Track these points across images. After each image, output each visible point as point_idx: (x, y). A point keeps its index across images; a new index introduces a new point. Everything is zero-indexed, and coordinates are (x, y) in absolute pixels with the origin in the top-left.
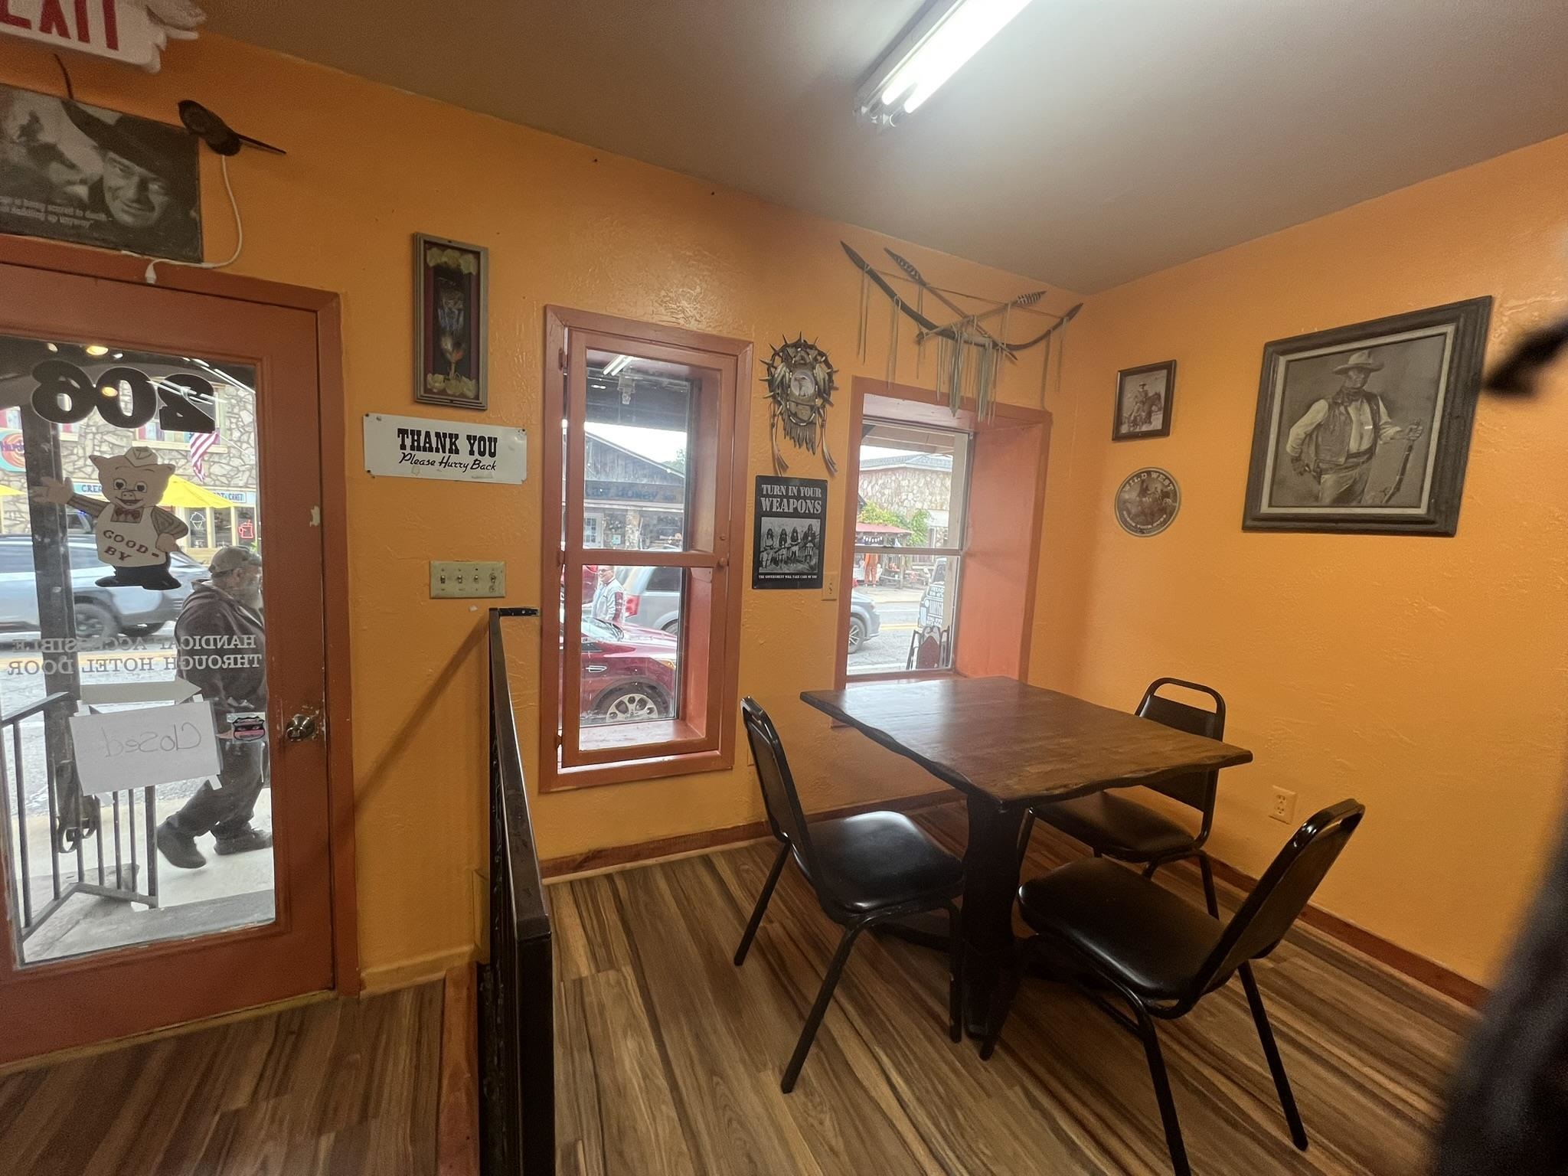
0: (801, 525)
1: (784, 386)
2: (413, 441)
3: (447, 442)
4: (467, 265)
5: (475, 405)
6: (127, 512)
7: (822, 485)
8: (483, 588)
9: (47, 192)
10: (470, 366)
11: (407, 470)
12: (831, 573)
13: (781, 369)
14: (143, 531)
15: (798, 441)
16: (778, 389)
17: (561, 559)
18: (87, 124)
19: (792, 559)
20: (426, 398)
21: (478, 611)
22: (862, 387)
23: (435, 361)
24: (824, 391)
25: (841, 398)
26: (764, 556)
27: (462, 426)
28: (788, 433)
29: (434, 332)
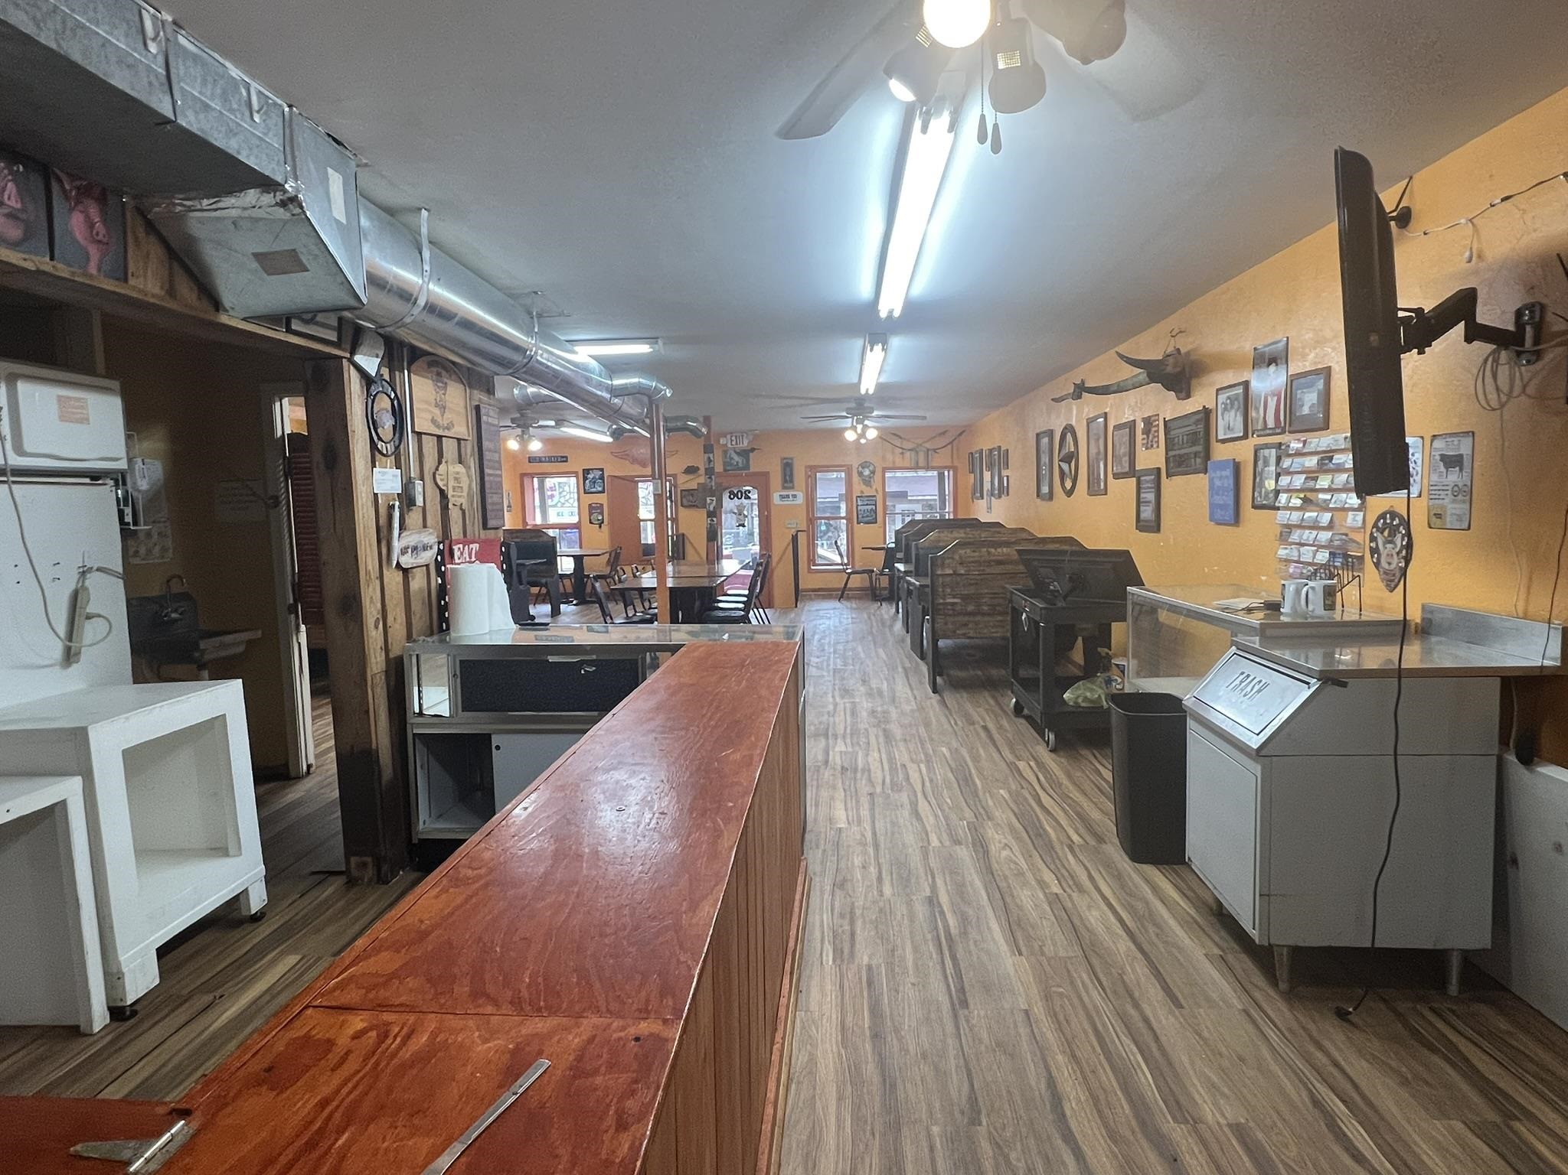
0: (870, 507)
1: (862, 473)
2: (782, 497)
3: (788, 496)
4: (790, 461)
5: (792, 488)
6: (740, 515)
7: (874, 496)
8: (795, 526)
9: (731, 464)
10: (791, 481)
11: (782, 503)
12: (880, 519)
13: (860, 469)
14: (741, 517)
15: (867, 486)
16: (860, 474)
17: (811, 520)
18: (735, 452)
19: (867, 516)
20: (784, 488)
21: (793, 531)
22: (884, 470)
23: (785, 481)
24: (873, 472)
25: (878, 474)
26: (860, 516)
27: (791, 493)
28: (864, 484)
29: (785, 476)
